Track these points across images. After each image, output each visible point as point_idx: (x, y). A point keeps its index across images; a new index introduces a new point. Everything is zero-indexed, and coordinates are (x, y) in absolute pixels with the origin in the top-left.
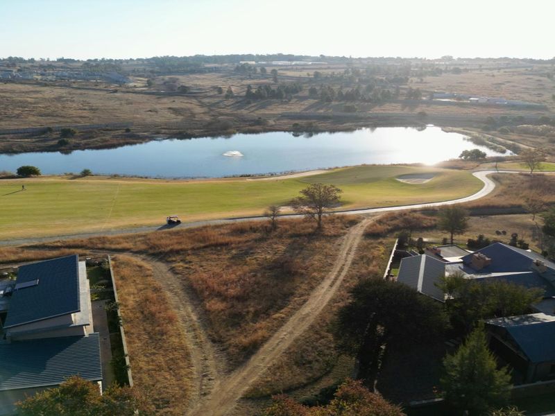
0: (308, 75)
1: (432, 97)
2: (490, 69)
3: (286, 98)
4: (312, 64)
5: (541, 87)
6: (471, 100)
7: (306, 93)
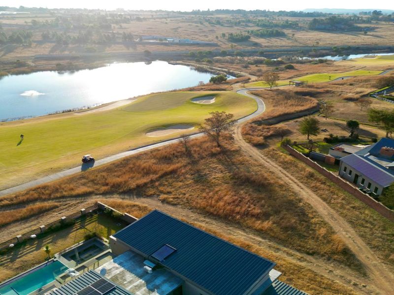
0: (26, 22)
1: (141, 39)
2: (160, 18)
3: (25, 42)
4: (17, 14)
5: (201, 31)
6: (169, 41)
7: (39, 38)
